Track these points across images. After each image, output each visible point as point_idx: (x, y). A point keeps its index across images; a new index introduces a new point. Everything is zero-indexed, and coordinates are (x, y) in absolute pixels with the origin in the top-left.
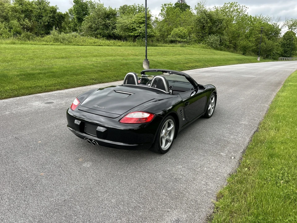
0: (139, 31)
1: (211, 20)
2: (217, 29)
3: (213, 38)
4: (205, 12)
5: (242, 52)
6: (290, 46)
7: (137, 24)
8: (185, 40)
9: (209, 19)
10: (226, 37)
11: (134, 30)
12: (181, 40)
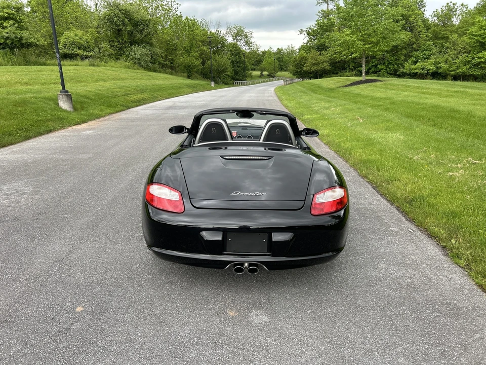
0: (4, 34)
1: (130, 20)
2: (143, 36)
3: (138, 51)
4: (117, 6)
5: (186, 75)
6: (240, 64)
8: (92, 53)
9: (126, 18)
10: (158, 50)
12: (84, 54)
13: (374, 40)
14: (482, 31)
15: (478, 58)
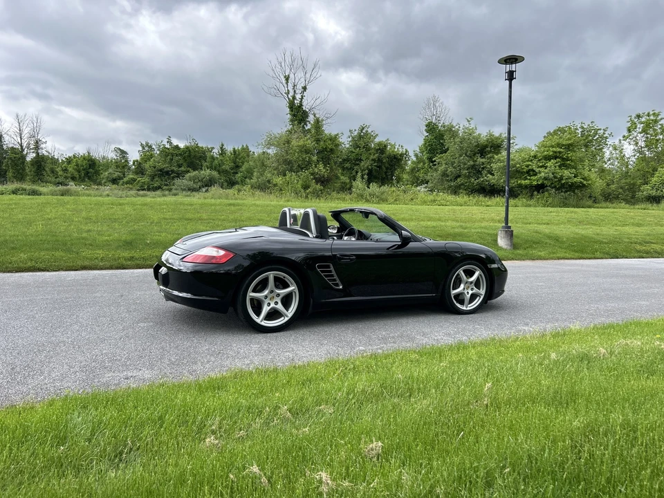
0: (543, 174)
7: (539, 160)
11: (531, 173)
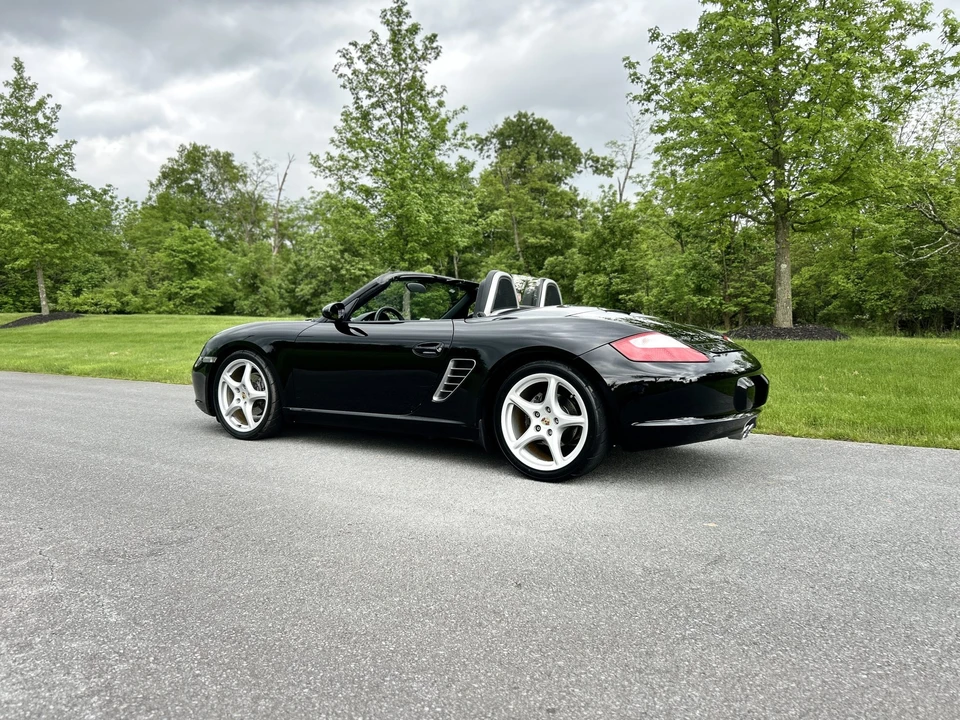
13: (63, 235)
14: (189, 246)
15: (191, 288)
